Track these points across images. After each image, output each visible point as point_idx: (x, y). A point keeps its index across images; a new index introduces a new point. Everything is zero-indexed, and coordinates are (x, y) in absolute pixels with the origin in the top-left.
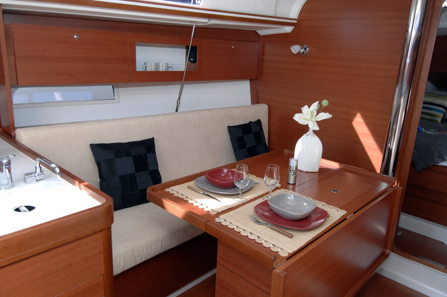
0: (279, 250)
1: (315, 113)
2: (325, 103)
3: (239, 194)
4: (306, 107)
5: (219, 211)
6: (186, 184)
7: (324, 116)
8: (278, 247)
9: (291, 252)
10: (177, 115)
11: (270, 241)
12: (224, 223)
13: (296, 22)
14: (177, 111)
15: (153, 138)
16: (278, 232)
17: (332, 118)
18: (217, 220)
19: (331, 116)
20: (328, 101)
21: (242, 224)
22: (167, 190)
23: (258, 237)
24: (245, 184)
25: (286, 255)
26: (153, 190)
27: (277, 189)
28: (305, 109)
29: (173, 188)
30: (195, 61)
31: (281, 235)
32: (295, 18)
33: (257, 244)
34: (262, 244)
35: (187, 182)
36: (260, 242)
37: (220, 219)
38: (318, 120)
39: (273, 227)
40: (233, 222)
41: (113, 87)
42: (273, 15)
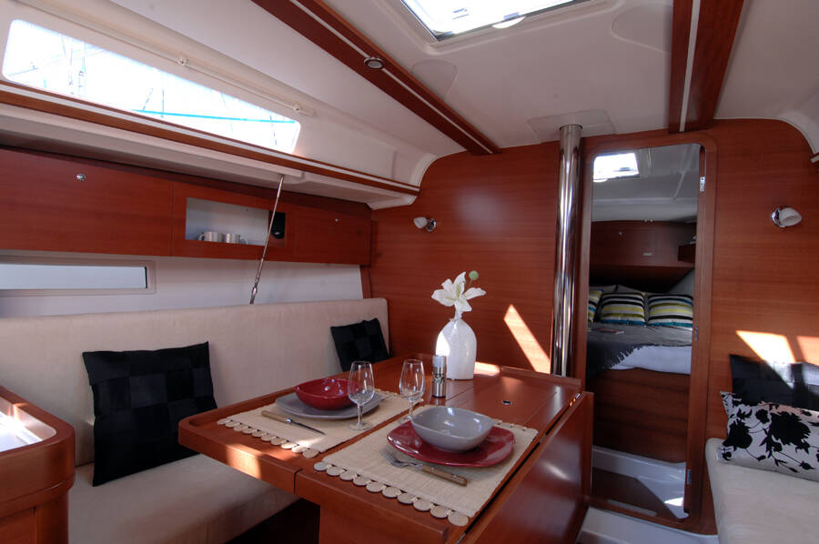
0: (449, 513)
1: (463, 289)
2: (474, 275)
3: (356, 417)
4: (449, 281)
5: (322, 450)
6: (260, 410)
7: (476, 292)
8: (446, 508)
9: (472, 514)
10: (251, 308)
11: (426, 497)
12: (332, 472)
13: (418, 190)
14: (252, 302)
15: (207, 343)
16: (438, 476)
17: (485, 296)
18: (318, 466)
19: (484, 293)
20: (478, 271)
21: (365, 470)
22: (221, 422)
23: (403, 492)
24: (367, 397)
25: (464, 522)
26: (192, 423)
27: (418, 405)
28: (447, 284)
29: (233, 417)
30: (281, 236)
31: (444, 483)
32: (416, 185)
33: (401, 507)
34: (412, 504)
35: (262, 406)
36: (407, 502)
37: (325, 465)
38: (469, 298)
39: (427, 469)
40: (350, 469)
41: (146, 269)
42: (389, 177)
